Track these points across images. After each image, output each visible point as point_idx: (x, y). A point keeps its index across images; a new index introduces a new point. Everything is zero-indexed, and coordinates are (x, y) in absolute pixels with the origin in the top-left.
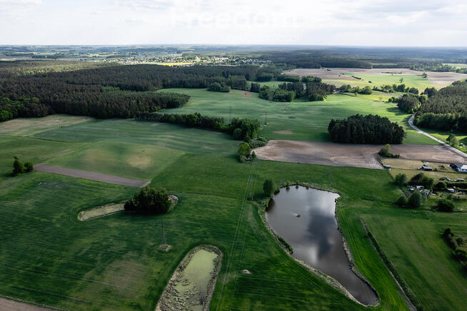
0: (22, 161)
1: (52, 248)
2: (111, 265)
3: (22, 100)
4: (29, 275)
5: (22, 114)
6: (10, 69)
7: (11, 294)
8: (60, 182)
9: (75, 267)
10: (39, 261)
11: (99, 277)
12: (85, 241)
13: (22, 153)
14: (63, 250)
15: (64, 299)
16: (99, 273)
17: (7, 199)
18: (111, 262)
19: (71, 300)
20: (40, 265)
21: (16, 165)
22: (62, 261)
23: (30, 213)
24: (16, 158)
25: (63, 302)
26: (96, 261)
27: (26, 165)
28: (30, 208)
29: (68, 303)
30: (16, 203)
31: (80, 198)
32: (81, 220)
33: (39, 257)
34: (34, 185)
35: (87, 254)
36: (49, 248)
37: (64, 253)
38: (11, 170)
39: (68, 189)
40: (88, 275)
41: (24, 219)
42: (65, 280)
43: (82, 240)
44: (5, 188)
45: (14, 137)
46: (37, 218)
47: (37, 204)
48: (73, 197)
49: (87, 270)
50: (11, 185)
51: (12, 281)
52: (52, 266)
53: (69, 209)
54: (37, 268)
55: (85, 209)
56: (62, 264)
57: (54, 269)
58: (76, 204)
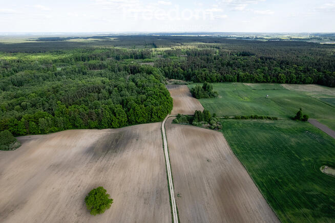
0: (303, 113)
1: (292, 176)
2: (328, 219)
3: (324, 72)
4: (272, 182)
5: (319, 82)
6: (328, 50)
7: (259, 185)
8: (321, 137)
9: (299, 198)
10: (280, 178)
11: (313, 219)
12: (317, 187)
13: (306, 108)
14: (298, 182)
15: (282, 211)
16: (314, 216)
17: (283, 132)
18: (329, 217)
19: (285, 216)
20: (280, 180)
21: (299, 113)
22: (293, 188)
23: (291, 146)
24: (301, 109)
25: (280, 213)
26: (317, 207)
27: (304, 116)
28: (292, 144)
29: (283, 215)
30: (286, 136)
31: (331, 156)
32: (322, 171)
33: (282, 176)
34: (303, 131)
35: (313, 196)
36: (290, 175)
37: (297, 184)
38: (294, 115)
39: (324, 144)
40: (306, 210)
41: (286, 148)
42: (290, 201)
43: (314, 184)
44: (286, 125)
45: (306, 96)
46: (294, 152)
47: (298, 143)
48: (325, 152)
49: (307, 206)
50: (290, 124)
51: (263, 178)
52: (286, 186)
53: (317, 159)
54: (277, 181)
55: (329, 166)
56: (292, 190)
57: (286, 189)
58: (324, 158)
